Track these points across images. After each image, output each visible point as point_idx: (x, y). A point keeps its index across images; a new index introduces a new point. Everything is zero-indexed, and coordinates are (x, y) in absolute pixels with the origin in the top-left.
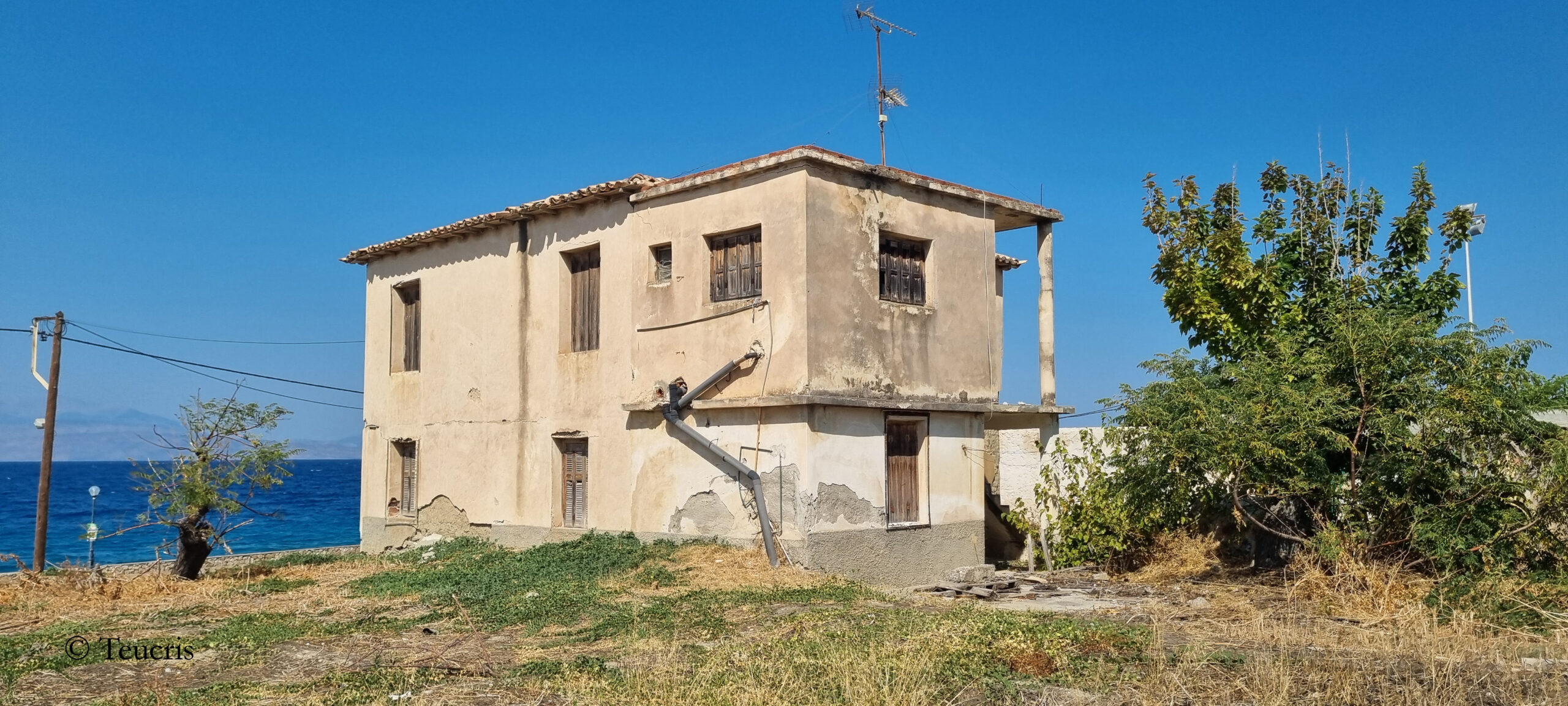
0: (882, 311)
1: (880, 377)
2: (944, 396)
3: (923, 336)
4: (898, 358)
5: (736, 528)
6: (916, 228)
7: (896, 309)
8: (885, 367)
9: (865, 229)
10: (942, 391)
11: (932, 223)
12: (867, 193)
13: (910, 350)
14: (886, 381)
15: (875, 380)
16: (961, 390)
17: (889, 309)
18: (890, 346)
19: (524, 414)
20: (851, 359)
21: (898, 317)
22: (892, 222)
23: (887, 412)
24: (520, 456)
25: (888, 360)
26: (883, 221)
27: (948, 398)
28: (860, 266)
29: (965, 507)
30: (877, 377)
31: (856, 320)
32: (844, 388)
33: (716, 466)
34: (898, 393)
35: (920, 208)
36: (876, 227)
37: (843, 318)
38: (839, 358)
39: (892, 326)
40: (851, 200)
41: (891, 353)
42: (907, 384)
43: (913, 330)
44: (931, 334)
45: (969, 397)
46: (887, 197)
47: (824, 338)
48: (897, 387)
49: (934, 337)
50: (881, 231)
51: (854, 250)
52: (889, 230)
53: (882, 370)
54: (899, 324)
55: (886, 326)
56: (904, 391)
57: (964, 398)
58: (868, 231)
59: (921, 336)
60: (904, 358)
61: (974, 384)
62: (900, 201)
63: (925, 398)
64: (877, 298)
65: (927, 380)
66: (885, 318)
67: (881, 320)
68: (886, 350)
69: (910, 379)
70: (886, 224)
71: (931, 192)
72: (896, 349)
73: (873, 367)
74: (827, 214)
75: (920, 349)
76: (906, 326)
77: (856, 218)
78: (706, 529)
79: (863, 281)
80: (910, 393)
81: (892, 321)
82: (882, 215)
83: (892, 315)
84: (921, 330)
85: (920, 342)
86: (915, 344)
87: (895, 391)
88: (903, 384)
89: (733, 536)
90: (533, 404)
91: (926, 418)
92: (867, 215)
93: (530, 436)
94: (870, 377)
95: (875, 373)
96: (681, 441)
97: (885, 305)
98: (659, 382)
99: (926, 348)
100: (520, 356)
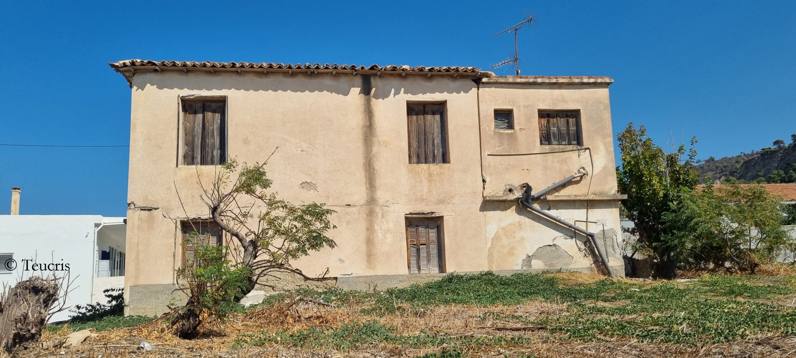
5: (575, 263)
19: (372, 201)
24: (370, 229)
33: (557, 231)
78: (551, 265)
89: (573, 267)
90: (381, 195)
93: (380, 216)
96: (529, 218)
98: (509, 185)
100: (365, 164)
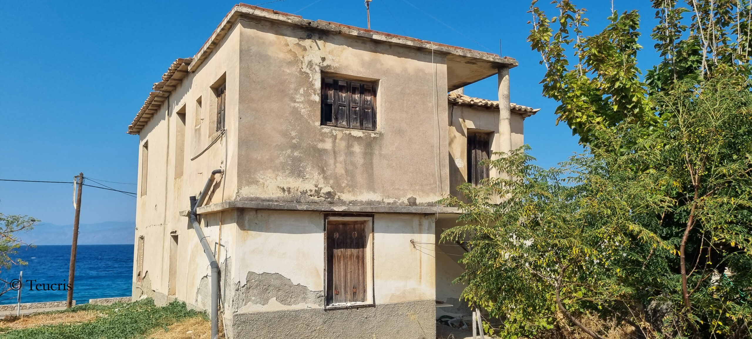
0: (323, 134)
1: (319, 186)
2: (391, 201)
3: (369, 154)
4: (340, 170)
6: (361, 69)
7: (338, 133)
8: (325, 178)
9: (305, 69)
10: (389, 197)
11: (378, 66)
12: (307, 43)
13: (353, 164)
14: (326, 189)
15: (314, 188)
16: (409, 196)
17: (331, 132)
18: (331, 161)
20: (287, 172)
21: (341, 139)
22: (335, 65)
23: (327, 214)
25: (329, 173)
26: (325, 64)
27: (395, 203)
28: (299, 98)
29: (414, 289)
30: (316, 186)
31: (294, 141)
32: (279, 195)
34: (339, 199)
35: (367, 55)
36: (318, 69)
37: (279, 139)
38: (274, 171)
39: (334, 146)
40: (290, 47)
41: (332, 167)
42: (349, 192)
43: (357, 149)
44: (377, 152)
45: (418, 202)
46: (330, 46)
47: (257, 155)
48: (339, 194)
49: (380, 155)
50: (322, 72)
51: (292, 86)
52: (332, 71)
53: (322, 181)
54: (342, 145)
55: (328, 145)
56: (347, 197)
57: (413, 202)
58: (308, 71)
59: (365, 154)
60: (347, 171)
61: (423, 191)
62: (344, 49)
63: (370, 203)
64: (318, 123)
65: (371, 188)
66: (327, 139)
67: (323, 141)
68: (326, 164)
69: (353, 187)
70: (328, 66)
71: (377, 42)
72: (338, 165)
73: (313, 178)
74: (264, 58)
75: (364, 164)
76: (349, 146)
77: (296, 61)
79: (302, 110)
80: (353, 198)
81: (334, 142)
82: (324, 59)
83: (335, 137)
84: (365, 150)
85: (365, 158)
86: (359, 159)
87: (337, 197)
88: (345, 191)
90: (167, 214)
91: (370, 219)
92: (307, 59)
94: (309, 186)
95: (314, 183)
97: (326, 129)
99: (371, 164)
